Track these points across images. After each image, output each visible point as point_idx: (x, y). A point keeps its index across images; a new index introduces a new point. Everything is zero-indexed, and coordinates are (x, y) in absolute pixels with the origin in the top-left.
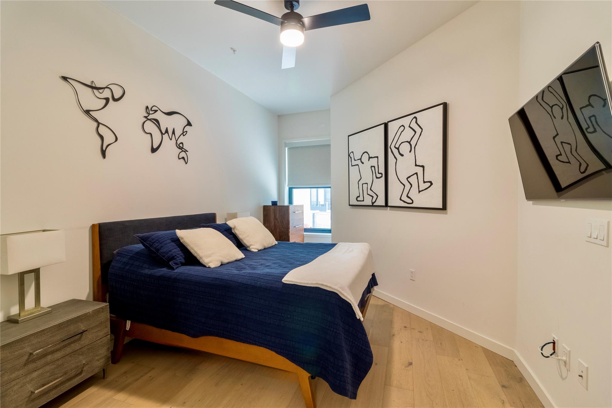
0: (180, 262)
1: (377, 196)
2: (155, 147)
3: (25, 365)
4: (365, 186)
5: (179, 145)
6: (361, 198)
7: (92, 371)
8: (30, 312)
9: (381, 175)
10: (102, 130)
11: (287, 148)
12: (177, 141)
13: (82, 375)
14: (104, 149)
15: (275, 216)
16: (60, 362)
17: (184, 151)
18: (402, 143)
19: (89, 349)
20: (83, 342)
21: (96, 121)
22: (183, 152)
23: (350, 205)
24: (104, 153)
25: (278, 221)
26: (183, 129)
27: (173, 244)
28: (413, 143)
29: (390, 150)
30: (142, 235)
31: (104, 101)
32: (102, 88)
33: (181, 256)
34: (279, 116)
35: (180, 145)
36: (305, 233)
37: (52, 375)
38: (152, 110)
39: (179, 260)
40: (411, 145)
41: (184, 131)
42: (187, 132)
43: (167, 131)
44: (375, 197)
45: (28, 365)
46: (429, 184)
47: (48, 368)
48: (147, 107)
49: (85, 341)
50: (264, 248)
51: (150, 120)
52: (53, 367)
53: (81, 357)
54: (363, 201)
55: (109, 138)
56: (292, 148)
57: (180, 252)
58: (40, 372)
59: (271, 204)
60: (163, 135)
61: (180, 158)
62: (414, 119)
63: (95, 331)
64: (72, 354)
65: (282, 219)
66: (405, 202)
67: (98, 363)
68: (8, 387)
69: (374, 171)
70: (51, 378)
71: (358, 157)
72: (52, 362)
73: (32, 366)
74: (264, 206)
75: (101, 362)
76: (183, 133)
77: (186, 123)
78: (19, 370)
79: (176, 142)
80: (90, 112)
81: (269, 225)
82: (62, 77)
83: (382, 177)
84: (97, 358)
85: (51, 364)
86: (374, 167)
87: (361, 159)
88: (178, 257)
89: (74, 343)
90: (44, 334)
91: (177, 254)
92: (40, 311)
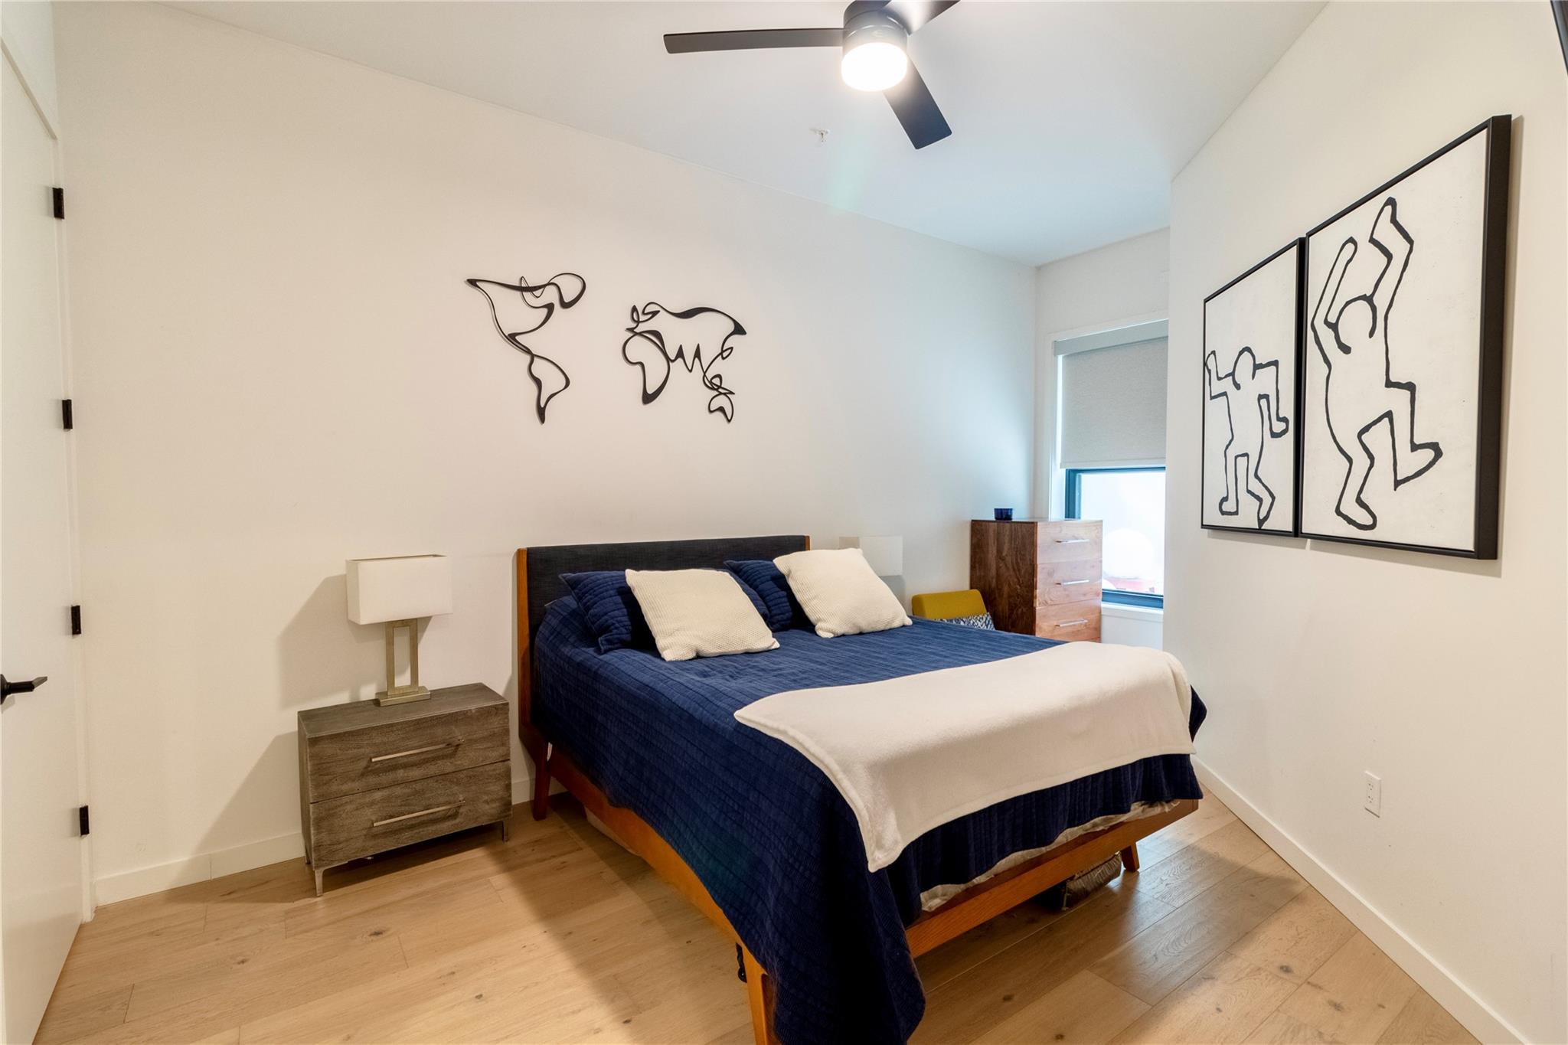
0: (618, 639)
1: (1273, 498)
2: (650, 391)
3: (363, 775)
4: (1242, 461)
5: (711, 382)
6: (1229, 506)
7: (477, 818)
8: (401, 692)
9: (1283, 426)
10: (539, 368)
11: (1060, 358)
12: (705, 373)
13: (457, 821)
14: (542, 406)
15: (999, 551)
16: (418, 786)
17: (725, 394)
18: (1348, 303)
19: (471, 778)
20: (459, 762)
21: (528, 351)
22: (722, 396)
23: (1203, 526)
24: (541, 413)
25: (1006, 565)
26: (723, 340)
27: (618, 599)
28: (1381, 301)
29: (1312, 333)
30: (573, 575)
31: (545, 311)
32: (539, 287)
33: (624, 626)
34: (1039, 269)
35: (713, 381)
36: (1104, 605)
37: (405, 805)
38: (646, 312)
39: (617, 634)
40: (1374, 309)
41: (724, 349)
42: (732, 348)
43: (680, 354)
44: (1267, 500)
45: (368, 777)
46: (1429, 454)
47: (398, 791)
48: (634, 309)
49: (463, 761)
50: (858, 632)
51: (641, 334)
52: (407, 791)
53: (455, 788)
54: (1236, 513)
55: (552, 381)
56: (1071, 355)
57: (626, 619)
58: (385, 794)
59: (992, 518)
60: (671, 364)
61: (712, 409)
62: (1386, 208)
63: (481, 747)
64: (440, 777)
65: (1017, 560)
66: (1350, 521)
67: (487, 807)
68: (338, 803)
69: (1267, 413)
70: (403, 808)
71: (1225, 368)
72: (406, 782)
73: (372, 780)
74: (973, 521)
75: (493, 808)
76: (721, 354)
77: (731, 327)
78: (354, 781)
79: (705, 376)
80: (517, 338)
81: (982, 574)
82: (468, 280)
83: (1285, 431)
84: (486, 798)
85: (404, 785)
86: (1266, 397)
87: (1232, 374)
88: (616, 628)
89: (443, 759)
90: (392, 731)
91: (617, 621)
92: (417, 692)
